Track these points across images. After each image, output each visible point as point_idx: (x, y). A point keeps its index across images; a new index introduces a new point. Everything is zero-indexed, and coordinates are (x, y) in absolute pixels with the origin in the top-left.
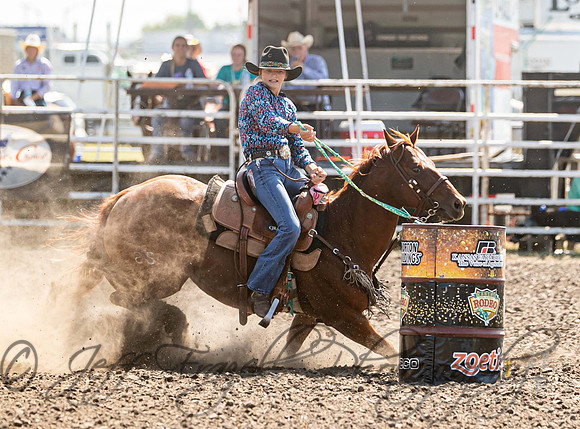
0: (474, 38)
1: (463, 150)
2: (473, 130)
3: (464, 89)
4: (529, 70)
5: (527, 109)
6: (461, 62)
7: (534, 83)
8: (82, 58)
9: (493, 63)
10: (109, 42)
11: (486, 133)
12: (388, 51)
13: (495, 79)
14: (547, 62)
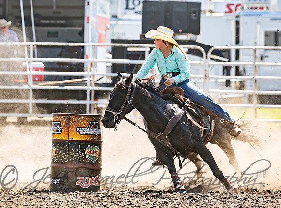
0: (88, 22)
1: (82, 77)
2: (87, 67)
3: (83, 47)
4: (115, 38)
5: (114, 58)
6: (82, 34)
7: (118, 45)
9: (97, 35)
11: (94, 69)
12: (45, 28)
13: (98, 42)
14: (124, 34)
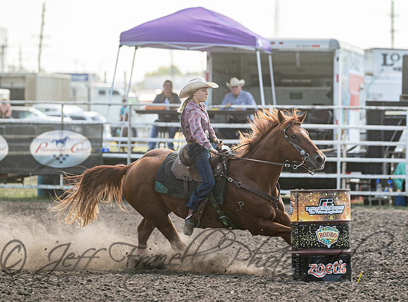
0: (338, 81)
1: (332, 146)
2: (337, 135)
3: (332, 110)
4: (370, 100)
5: (369, 123)
6: (330, 95)
7: (373, 108)
8: (110, 92)
9: (349, 96)
10: (125, 83)
11: (345, 137)
12: (287, 88)
13: (351, 105)
14: (381, 95)
